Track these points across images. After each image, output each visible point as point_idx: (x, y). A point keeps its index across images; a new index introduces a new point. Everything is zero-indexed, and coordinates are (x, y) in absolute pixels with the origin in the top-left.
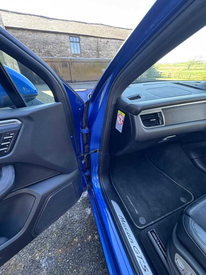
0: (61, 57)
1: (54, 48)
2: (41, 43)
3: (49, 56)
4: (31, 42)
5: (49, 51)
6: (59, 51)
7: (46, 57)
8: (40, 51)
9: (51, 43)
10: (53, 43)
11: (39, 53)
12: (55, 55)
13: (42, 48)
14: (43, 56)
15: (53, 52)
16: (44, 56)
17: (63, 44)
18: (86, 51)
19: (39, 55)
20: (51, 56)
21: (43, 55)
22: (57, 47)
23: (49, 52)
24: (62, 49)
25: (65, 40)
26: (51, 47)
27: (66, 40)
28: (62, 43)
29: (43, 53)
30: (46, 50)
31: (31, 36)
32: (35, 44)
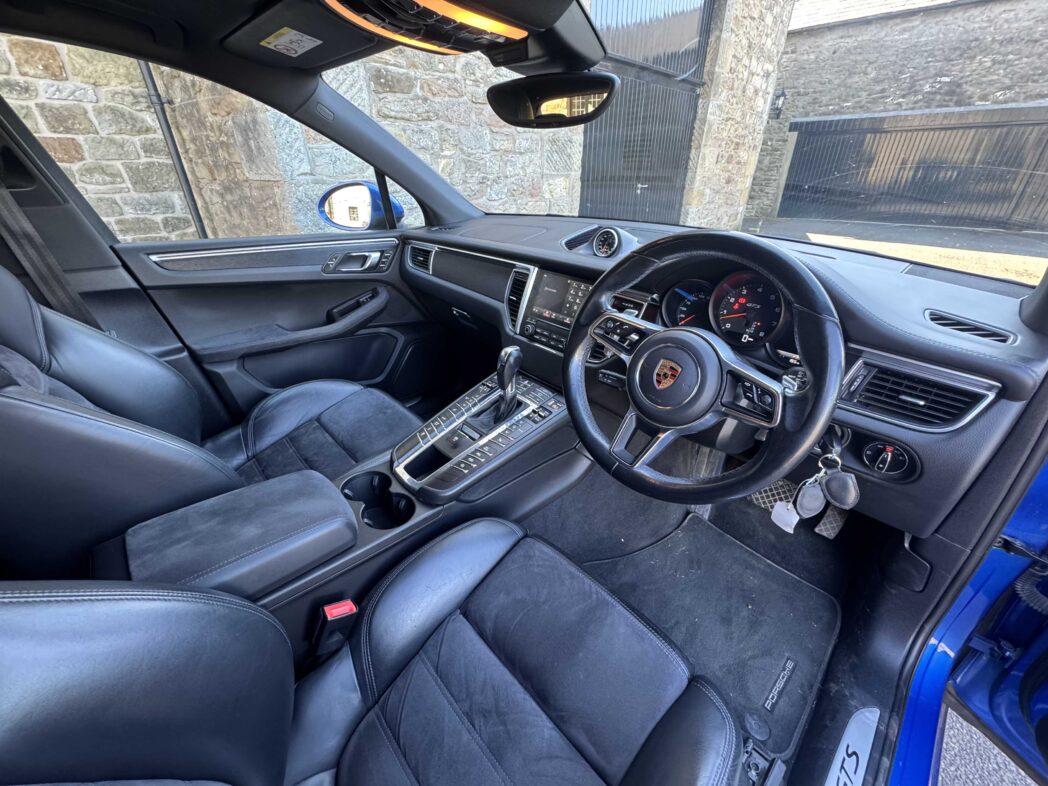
0: (1014, 101)
1: (996, 67)
2: (936, 53)
3: (947, 106)
4: (893, 58)
5: (960, 82)
6: (1023, 77)
7: (927, 111)
8: (913, 85)
9: (996, 46)
10: (1007, 41)
11: (904, 96)
12: (984, 98)
13: (932, 71)
14: (912, 109)
15: (980, 84)
16: (920, 108)
19: (899, 104)
20: (959, 103)
21: (916, 103)
22: (1018, 59)
23: (959, 85)
26: (981, 63)
29: (920, 97)
30: (947, 79)
31: (906, 36)
32: (903, 65)
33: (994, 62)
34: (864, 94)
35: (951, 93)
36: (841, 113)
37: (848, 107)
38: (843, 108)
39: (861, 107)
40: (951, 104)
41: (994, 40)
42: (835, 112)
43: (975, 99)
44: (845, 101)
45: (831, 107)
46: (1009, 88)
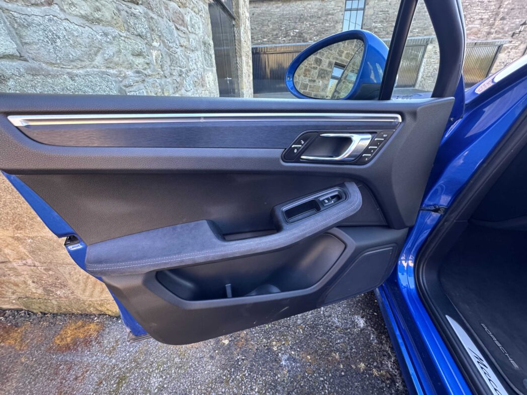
1: (311, 27)
2: (291, 19)
3: (300, 42)
4: (276, 20)
5: (302, 32)
6: (319, 31)
7: (294, 44)
8: (287, 33)
9: (309, 18)
10: (312, 17)
11: (285, 37)
12: (311, 39)
13: (292, 27)
14: (289, 43)
15: (308, 33)
16: (292, 42)
17: (330, 17)
18: (373, 24)
19: (284, 40)
20: (304, 41)
21: (290, 40)
22: (317, 24)
23: (302, 34)
24: (325, 26)
25: (336, 8)
26: (306, 25)
27: (338, 8)
28: (329, 14)
29: (291, 38)
30: (297, 31)
31: (278, 10)
32: (281, 23)
33: (310, 25)
34: (270, 35)
35: (300, 36)
36: (264, 44)
37: (266, 41)
38: (263, 41)
39: (271, 41)
40: (301, 41)
41: (308, 16)
42: (262, 43)
43: (308, 40)
44: (264, 38)
45: (259, 41)
46: (317, 36)
